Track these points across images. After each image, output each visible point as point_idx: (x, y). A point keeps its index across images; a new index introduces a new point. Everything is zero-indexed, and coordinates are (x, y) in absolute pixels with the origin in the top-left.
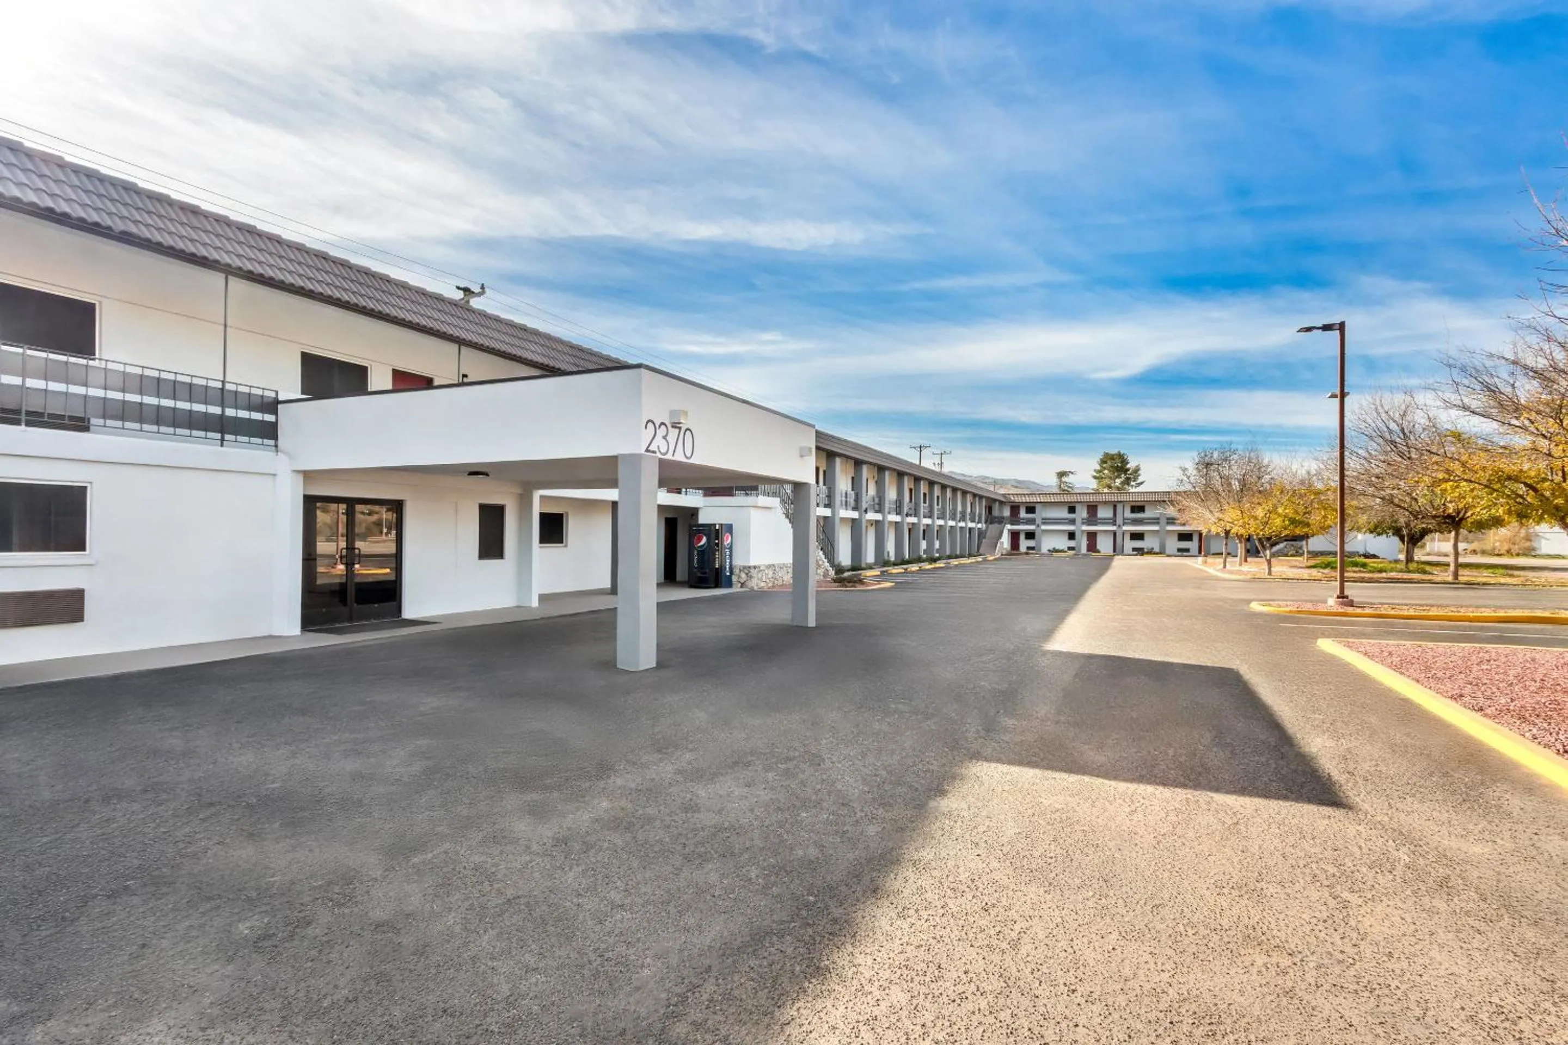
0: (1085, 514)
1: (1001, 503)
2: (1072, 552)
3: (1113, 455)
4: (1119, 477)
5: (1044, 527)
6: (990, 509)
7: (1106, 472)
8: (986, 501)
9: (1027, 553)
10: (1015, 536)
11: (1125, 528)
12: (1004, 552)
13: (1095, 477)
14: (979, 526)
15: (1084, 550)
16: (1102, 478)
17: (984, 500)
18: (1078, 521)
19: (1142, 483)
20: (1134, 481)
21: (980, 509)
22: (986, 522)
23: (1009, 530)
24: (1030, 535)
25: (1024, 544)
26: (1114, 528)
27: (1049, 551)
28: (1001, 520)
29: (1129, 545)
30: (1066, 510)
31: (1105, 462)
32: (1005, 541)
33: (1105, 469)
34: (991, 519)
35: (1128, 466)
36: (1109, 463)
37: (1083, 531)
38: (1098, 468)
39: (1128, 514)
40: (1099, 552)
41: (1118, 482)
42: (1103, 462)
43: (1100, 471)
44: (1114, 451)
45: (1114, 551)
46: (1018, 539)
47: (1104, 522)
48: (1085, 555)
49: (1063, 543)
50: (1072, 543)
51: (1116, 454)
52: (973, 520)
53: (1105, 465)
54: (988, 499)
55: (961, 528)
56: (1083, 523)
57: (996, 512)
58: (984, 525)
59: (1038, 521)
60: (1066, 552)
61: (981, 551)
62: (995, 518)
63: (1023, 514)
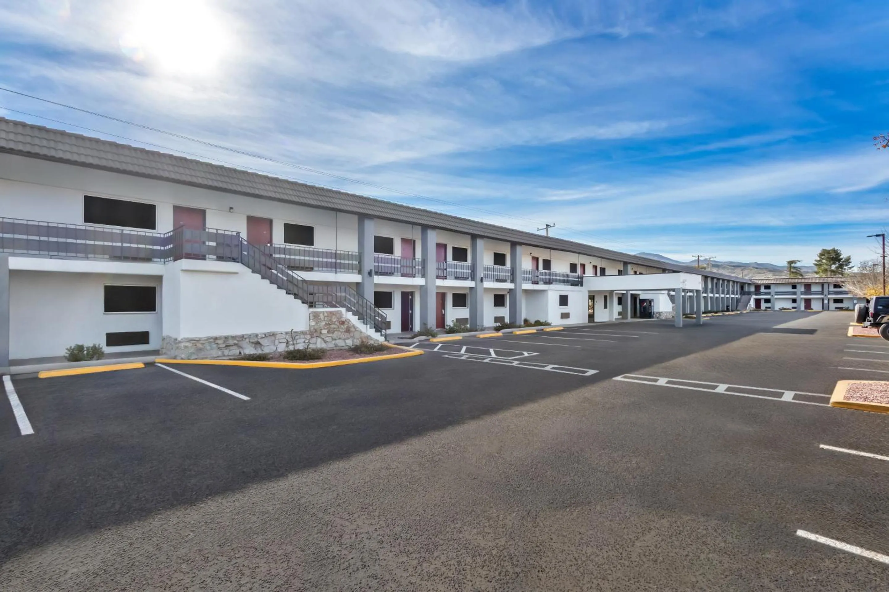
0: (803, 289)
1: (749, 284)
2: (794, 310)
3: (829, 251)
4: (834, 264)
5: (776, 297)
6: (742, 288)
7: (824, 261)
8: (740, 284)
9: (765, 310)
10: (758, 302)
11: (829, 296)
12: (752, 309)
13: (816, 265)
14: (737, 296)
15: (803, 308)
16: (821, 265)
17: (739, 284)
18: (798, 293)
19: (853, 267)
20: (847, 266)
21: (737, 288)
22: (741, 294)
23: (754, 298)
24: (767, 301)
25: (763, 305)
26: (822, 296)
27: (780, 309)
28: (749, 293)
29: (833, 305)
30: (791, 287)
31: (824, 255)
32: (752, 304)
33: (823, 259)
34: (743, 293)
35: (841, 257)
36: (827, 255)
37: (801, 299)
38: (818, 259)
39: (832, 289)
40: (812, 309)
41: (833, 267)
42: (821, 255)
43: (819, 261)
44: (829, 248)
45: (823, 308)
46: (760, 303)
47: (816, 293)
48: (803, 311)
49: (789, 305)
50: (794, 305)
51: (832, 250)
52: (733, 294)
53: (823, 257)
54: (741, 283)
55: (727, 298)
56: (802, 294)
57: (746, 289)
58: (739, 296)
59: (773, 293)
60: (790, 309)
61: (738, 308)
62: (746, 292)
63: (763, 290)
